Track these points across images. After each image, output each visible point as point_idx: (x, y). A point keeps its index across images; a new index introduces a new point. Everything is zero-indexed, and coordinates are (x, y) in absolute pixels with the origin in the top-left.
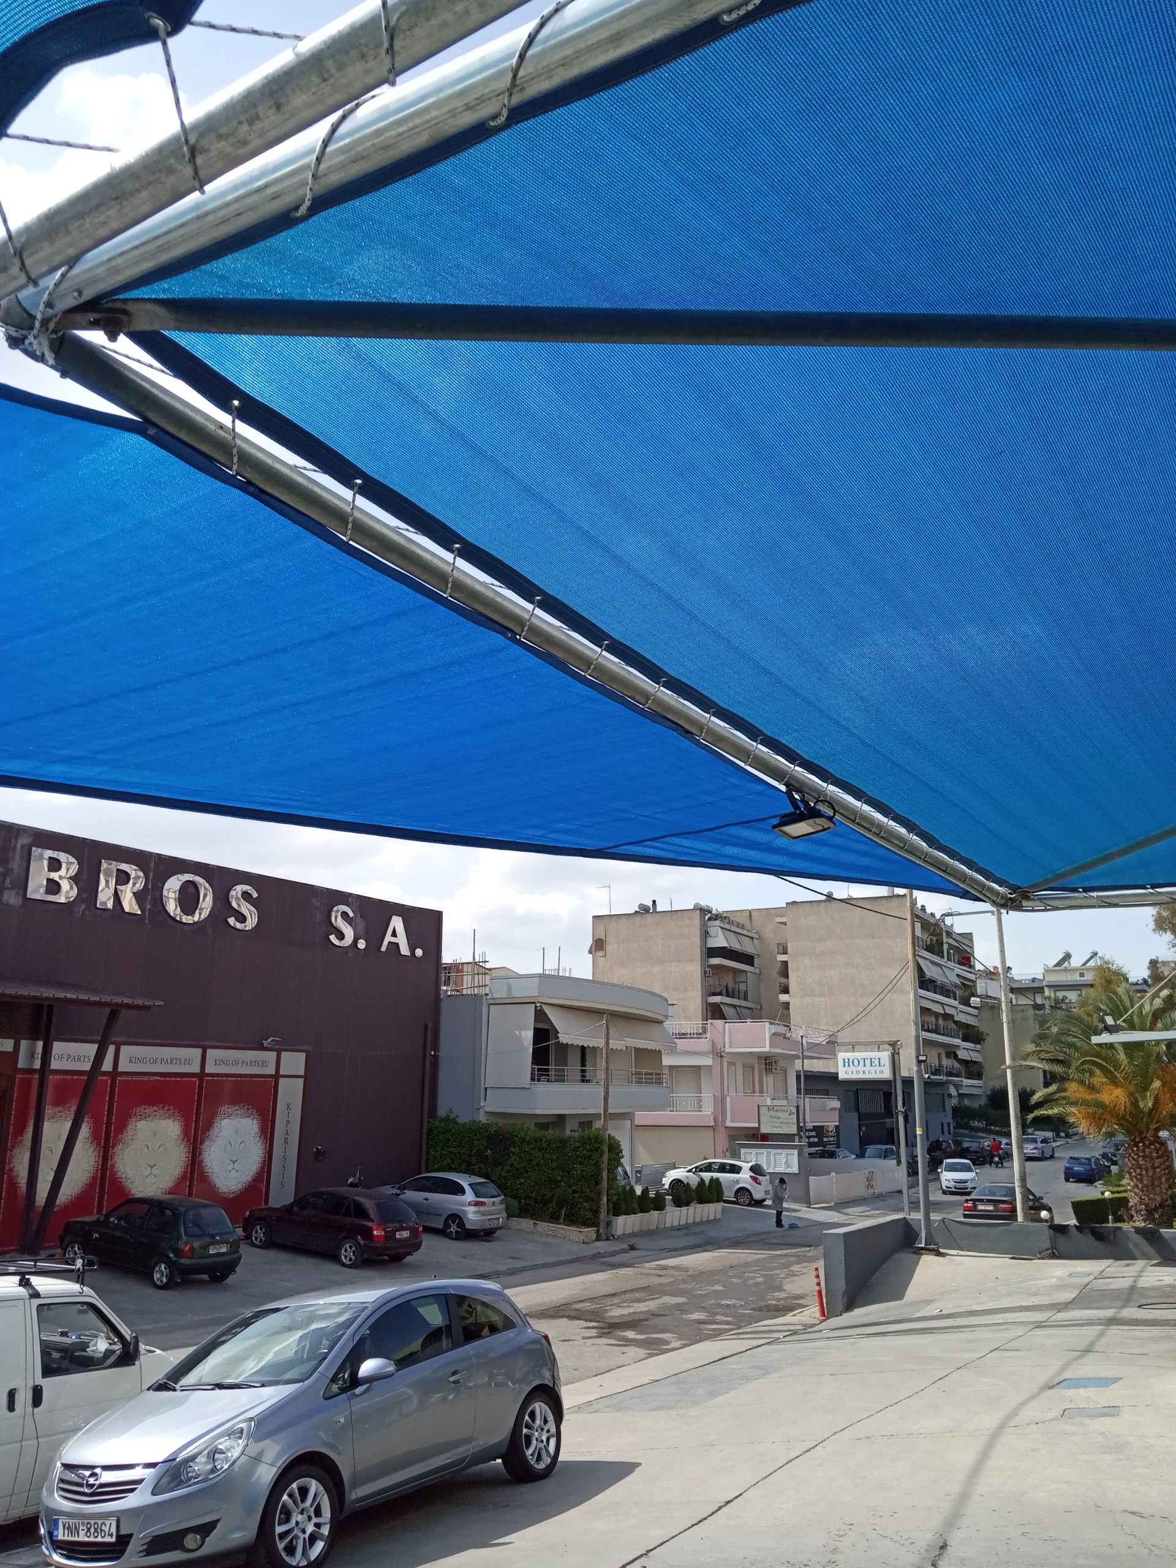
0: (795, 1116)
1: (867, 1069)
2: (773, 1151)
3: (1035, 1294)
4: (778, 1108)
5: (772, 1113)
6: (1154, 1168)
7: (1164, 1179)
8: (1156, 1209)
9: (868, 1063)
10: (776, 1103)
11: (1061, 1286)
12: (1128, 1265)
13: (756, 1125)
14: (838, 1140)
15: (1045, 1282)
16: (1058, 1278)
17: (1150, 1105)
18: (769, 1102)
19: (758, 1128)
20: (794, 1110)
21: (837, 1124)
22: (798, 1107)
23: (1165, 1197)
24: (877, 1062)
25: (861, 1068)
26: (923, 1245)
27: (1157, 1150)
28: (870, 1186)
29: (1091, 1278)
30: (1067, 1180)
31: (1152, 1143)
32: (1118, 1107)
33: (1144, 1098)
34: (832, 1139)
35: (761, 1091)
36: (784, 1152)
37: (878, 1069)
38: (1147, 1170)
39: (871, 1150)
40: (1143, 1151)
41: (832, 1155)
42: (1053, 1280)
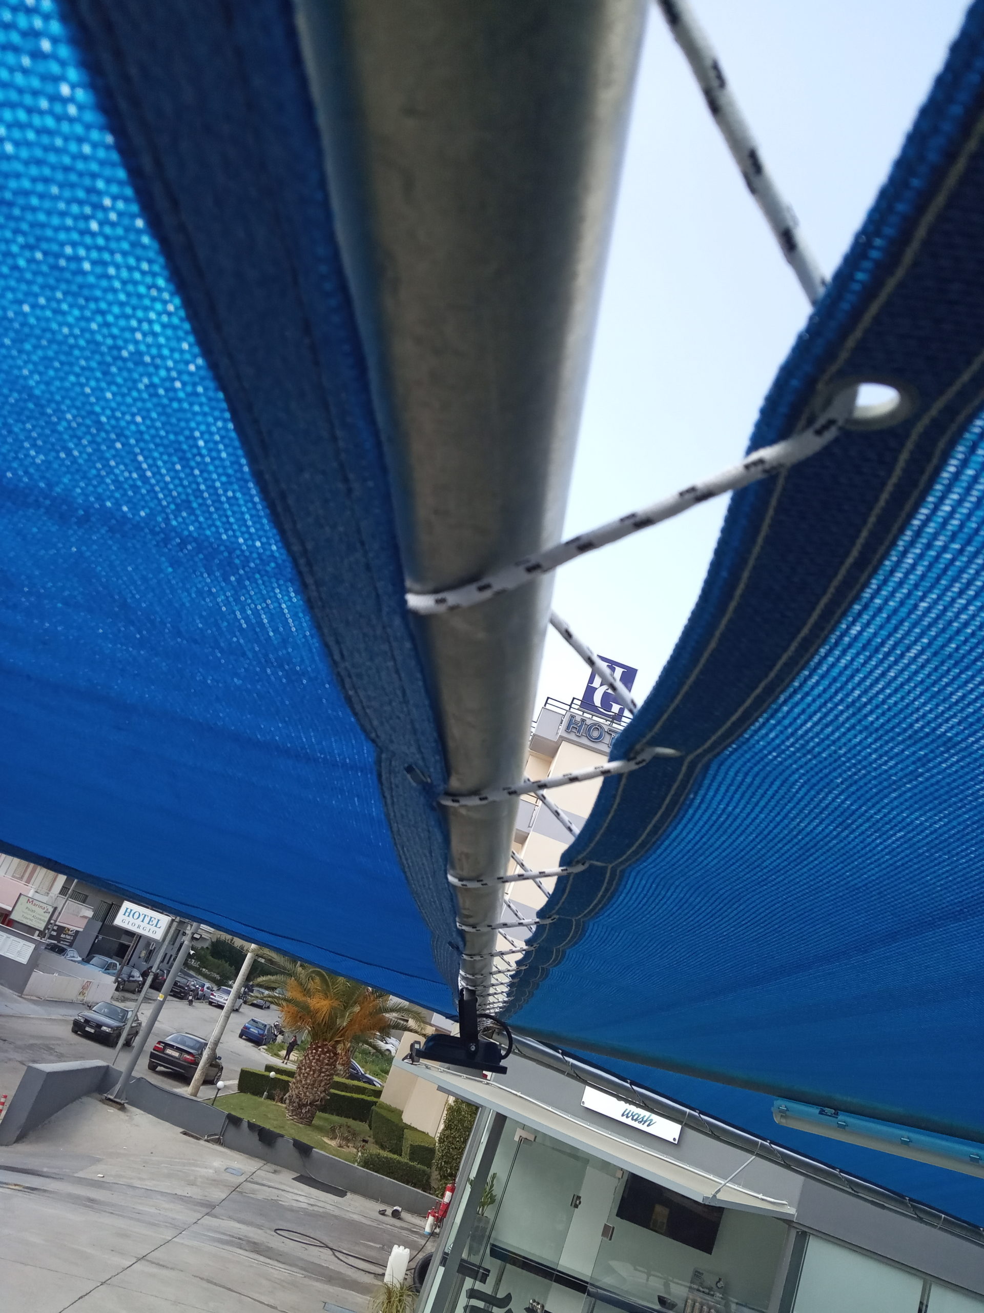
0: (48, 916)
1: (143, 925)
2: (13, 938)
3: (192, 1184)
4: (37, 903)
5: (29, 905)
6: (321, 1072)
7: (323, 1084)
8: (305, 1105)
9: (147, 920)
10: (37, 897)
11: (214, 1180)
12: (275, 1172)
13: (10, 909)
14: (73, 941)
15: (203, 1171)
16: (217, 1171)
17: (345, 1024)
18: (31, 894)
19: (10, 912)
20: (51, 910)
21: (81, 930)
22: (55, 909)
23: (317, 1098)
24: (155, 922)
25: (138, 922)
26: (112, 1097)
27: (330, 1058)
28: (82, 993)
29: (242, 1179)
30: (241, 1036)
31: (328, 1052)
32: (318, 1015)
33: (343, 1016)
34: (68, 937)
35: (28, 881)
36: (22, 942)
37: (153, 928)
38: (314, 1071)
39: (98, 959)
40: (319, 1056)
41: (61, 951)
42: (211, 1171)
